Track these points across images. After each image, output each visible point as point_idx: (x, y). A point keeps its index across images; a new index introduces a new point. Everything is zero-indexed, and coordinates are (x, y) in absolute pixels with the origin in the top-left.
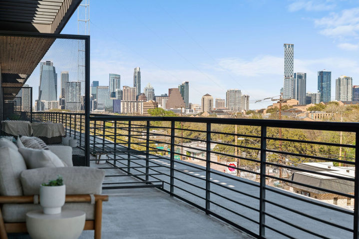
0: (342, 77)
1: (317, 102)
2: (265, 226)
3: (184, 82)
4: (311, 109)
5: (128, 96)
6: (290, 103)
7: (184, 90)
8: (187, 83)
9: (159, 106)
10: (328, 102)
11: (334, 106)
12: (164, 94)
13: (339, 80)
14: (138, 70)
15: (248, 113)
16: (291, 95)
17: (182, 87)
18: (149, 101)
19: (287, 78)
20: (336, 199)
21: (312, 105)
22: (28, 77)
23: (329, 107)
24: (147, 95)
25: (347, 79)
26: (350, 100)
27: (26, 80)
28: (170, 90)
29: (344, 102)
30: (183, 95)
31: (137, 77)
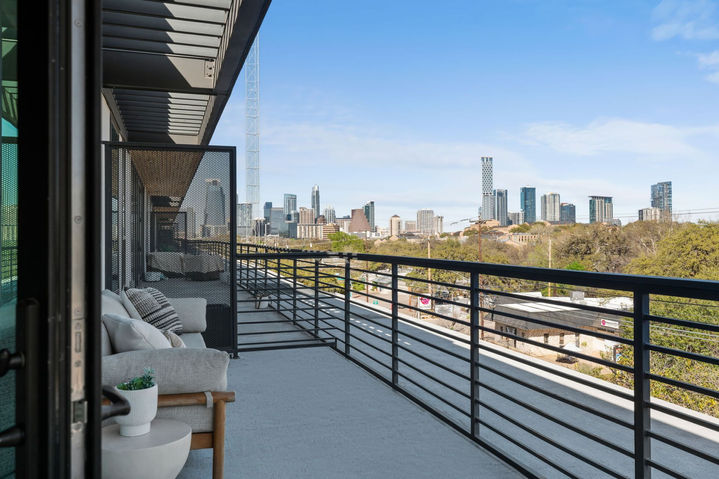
0: (548, 194)
1: (521, 223)
2: (478, 421)
3: (369, 202)
4: (514, 231)
5: (305, 220)
6: (490, 224)
7: (368, 211)
8: (372, 203)
9: (341, 229)
10: (533, 222)
11: (540, 227)
12: (346, 215)
13: (545, 196)
14: (316, 189)
15: (442, 236)
16: (490, 216)
17: (367, 207)
18: (329, 224)
19: (485, 195)
20: (546, 336)
21: (515, 226)
22: (183, 199)
23: (534, 228)
24: (327, 217)
25: (554, 195)
26: (557, 218)
27: (180, 203)
28: (353, 211)
29: (551, 223)
30: (368, 217)
31: (316, 198)
